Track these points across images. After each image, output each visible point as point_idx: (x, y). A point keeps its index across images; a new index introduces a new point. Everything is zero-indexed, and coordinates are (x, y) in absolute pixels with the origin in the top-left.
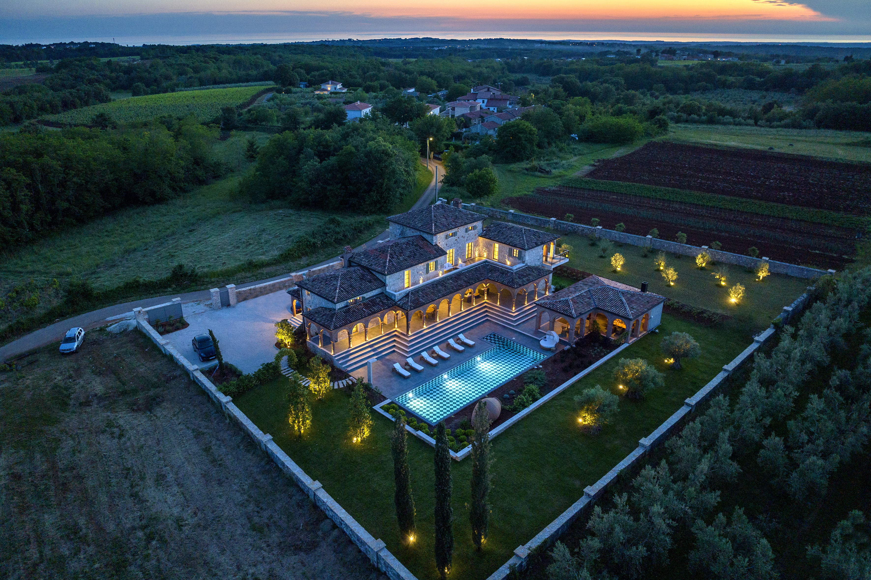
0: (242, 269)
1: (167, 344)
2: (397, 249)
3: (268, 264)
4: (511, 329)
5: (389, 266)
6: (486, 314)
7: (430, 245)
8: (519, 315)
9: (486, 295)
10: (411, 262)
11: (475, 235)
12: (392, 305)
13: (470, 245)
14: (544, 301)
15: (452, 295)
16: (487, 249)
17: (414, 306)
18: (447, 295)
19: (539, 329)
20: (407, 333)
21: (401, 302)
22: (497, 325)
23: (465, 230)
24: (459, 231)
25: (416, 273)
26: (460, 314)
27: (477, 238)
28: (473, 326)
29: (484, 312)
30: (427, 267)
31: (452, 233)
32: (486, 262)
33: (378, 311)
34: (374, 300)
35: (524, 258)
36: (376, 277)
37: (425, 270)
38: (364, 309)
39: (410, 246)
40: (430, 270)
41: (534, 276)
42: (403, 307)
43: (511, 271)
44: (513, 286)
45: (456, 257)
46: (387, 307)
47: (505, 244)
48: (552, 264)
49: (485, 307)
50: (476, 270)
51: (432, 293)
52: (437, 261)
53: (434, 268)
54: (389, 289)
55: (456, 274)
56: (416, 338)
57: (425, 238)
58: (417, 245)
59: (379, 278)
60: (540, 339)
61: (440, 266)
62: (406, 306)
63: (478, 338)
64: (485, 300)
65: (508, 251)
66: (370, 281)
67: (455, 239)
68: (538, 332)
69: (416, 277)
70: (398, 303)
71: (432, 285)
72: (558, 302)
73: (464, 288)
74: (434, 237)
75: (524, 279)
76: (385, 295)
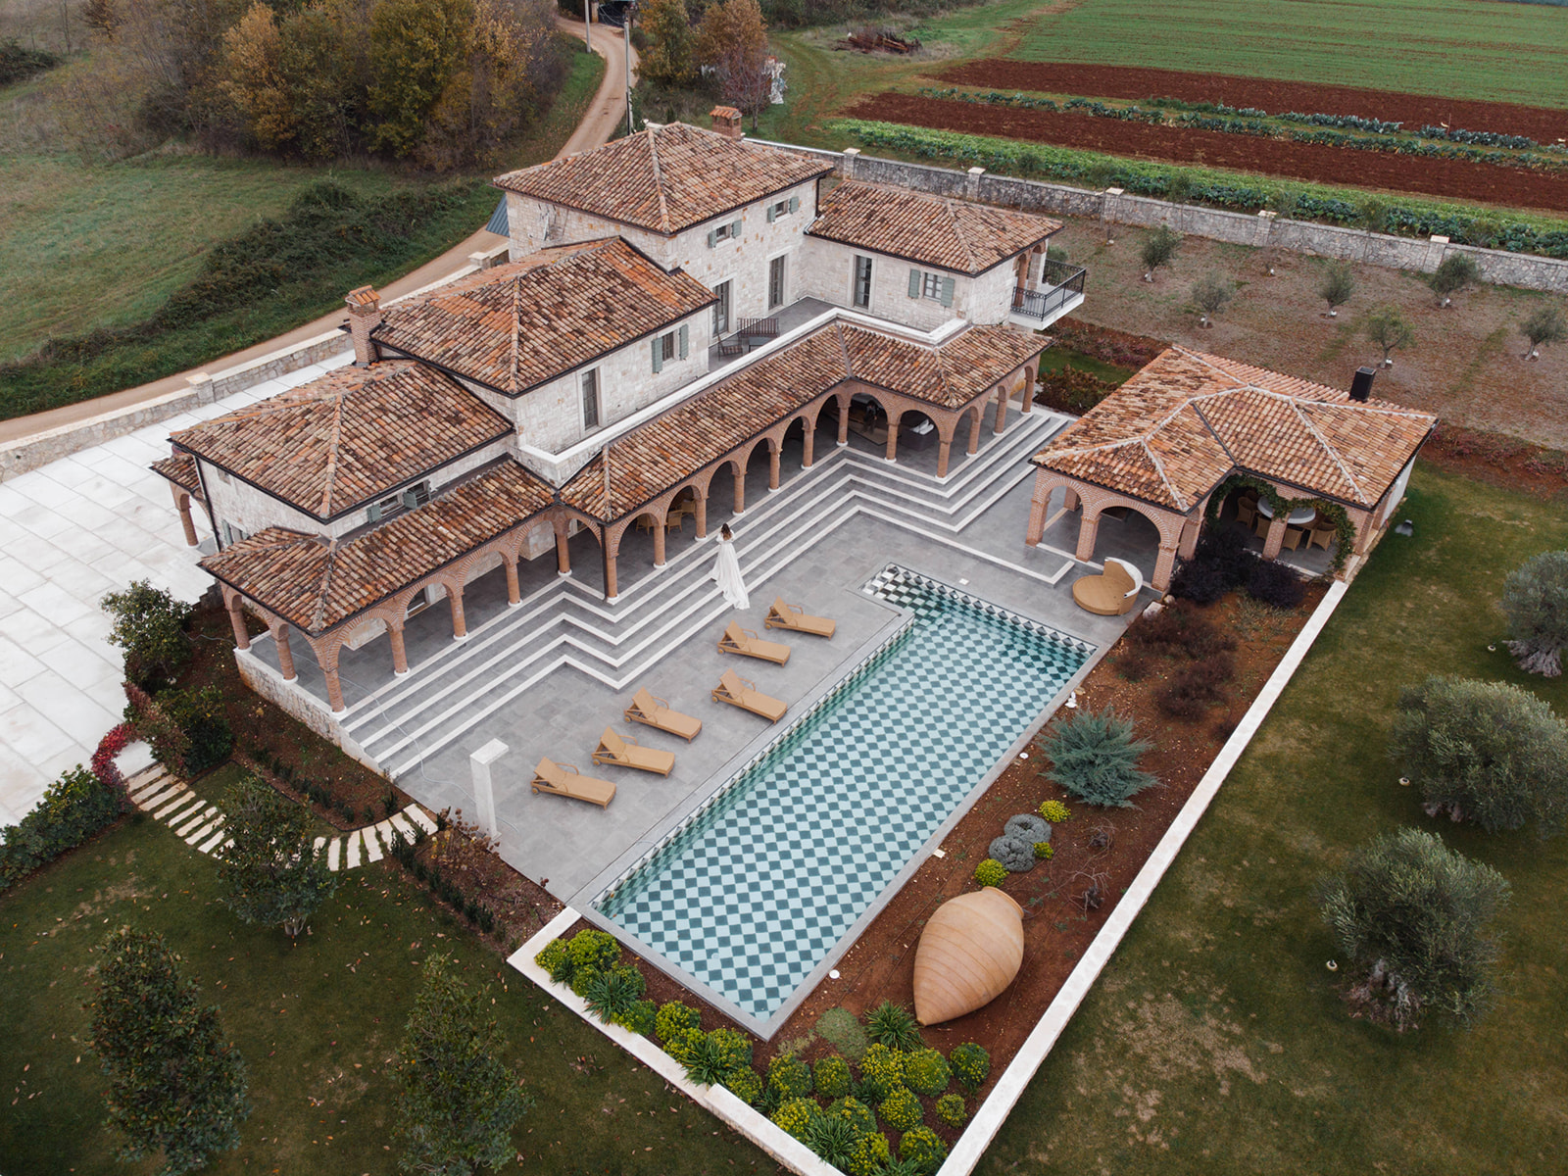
2: (543, 292)
4: (946, 546)
5: (522, 359)
6: (854, 493)
7: (657, 273)
8: (961, 492)
9: (843, 429)
10: (599, 338)
11: (795, 229)
12: (544, 503)
13: (777, 266)
14: (1060, 454)
15: (751, 446)
16: (831, 273)
17: (626, 501)
18: (735, 448)
19: (1040, 541)
20: (607, 594)
21: (578, 489)
22: (896, 533)
23: (765, 214)
24: (748, 217)
25: (619, 375)
26: (771, 504)
27: (801, 240)
28: (819, 542)
29: (846, 489)
30: (654, 353)
31: (724, 228)
32: (837, 318)
33: (496, 530)
34: (477, 487)
35: (963, 303)
36: (477, 401)
37: (650, 361)
38: (440, 528)
39: (587, 279)
40: (664, 359)
41: (1001, 363)
42: (588, 510)
43: (928, 348)
44: (946, 404)
45: (739, 306)
46: (528, 513)
47: (896, 255)
48: (1043, 316)
49: (846, 469)
50: (809, 348)
51: (682, 445)
52: (686, 326)
53: (676, 353)
54: (531, 443)
55: (752, 367)
56: (638, 610)
57: (638, 246)
58: (612, 275)
59: (489, 403)
60: (1053, 580)
61: (694, 344)
62: (598, 506)
63: (845, 587)
64: (843, 445)
65: (905, 279)
66: (456, 419)
67: (733, 248)
68: (1038, 552)
69: (619, 390)
70: (568, 491)
71: (676, 417)
72: (1111, 456)
73: (784, 417)
74: (670, 244)
75: (974, 374)
76: (515, 465)
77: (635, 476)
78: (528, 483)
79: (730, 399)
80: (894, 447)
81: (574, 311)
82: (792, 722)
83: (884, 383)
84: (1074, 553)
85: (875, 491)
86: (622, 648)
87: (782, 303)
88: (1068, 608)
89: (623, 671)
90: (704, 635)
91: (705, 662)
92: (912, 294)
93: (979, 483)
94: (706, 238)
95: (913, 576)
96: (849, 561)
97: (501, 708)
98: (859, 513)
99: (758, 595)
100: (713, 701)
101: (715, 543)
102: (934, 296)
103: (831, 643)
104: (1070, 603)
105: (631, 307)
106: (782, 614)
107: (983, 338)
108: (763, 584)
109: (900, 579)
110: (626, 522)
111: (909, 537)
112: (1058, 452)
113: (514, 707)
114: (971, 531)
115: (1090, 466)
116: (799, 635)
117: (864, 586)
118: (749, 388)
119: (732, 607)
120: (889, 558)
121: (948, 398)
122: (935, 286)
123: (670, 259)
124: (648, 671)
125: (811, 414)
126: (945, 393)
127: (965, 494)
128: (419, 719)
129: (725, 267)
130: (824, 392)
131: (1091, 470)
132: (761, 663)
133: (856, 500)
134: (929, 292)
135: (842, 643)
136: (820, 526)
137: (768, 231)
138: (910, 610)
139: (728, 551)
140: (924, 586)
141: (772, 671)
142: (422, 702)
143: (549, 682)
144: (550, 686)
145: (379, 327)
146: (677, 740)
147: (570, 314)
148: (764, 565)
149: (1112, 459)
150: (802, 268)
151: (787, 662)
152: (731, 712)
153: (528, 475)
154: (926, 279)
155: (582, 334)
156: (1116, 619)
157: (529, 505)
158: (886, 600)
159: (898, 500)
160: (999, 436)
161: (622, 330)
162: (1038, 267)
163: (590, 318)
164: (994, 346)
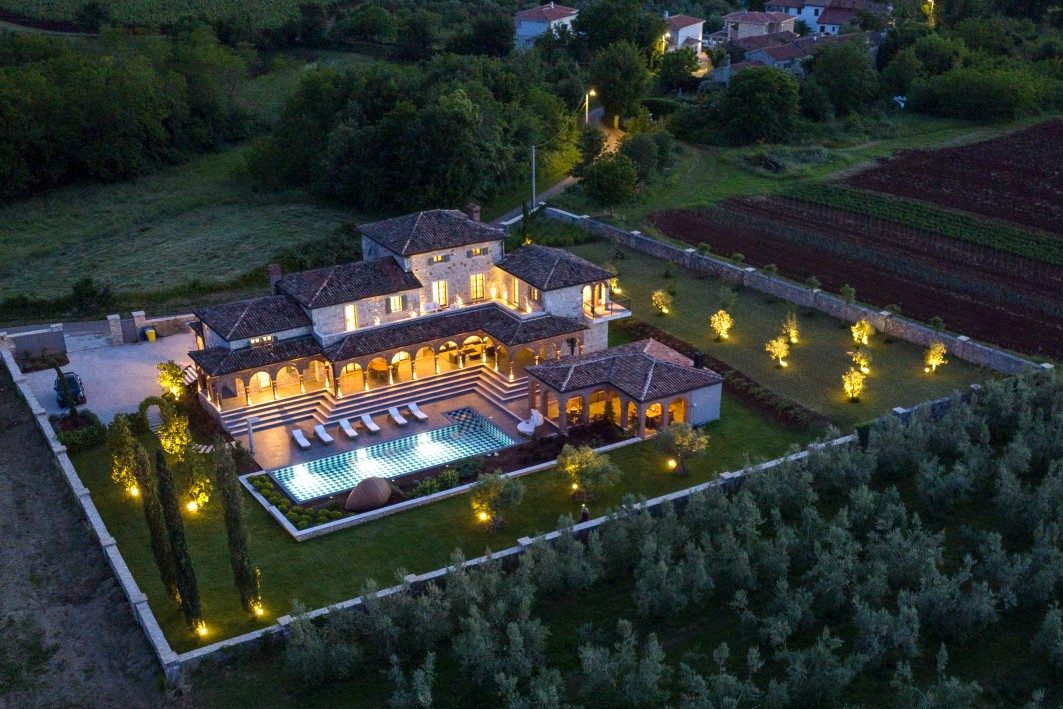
0: (179, 292)
1: (22, 381)
2: (343, 274)
3: (220, 289)
4: (496, 405)
6: (476, 382)
10: (357, 293)
11: (488, 263)
17: (344, 356)
24: (455, 254)
25: (367, 311)
27: (492, 268)
32: (494, 305)
33: (291, 358)
36: (302, 312)
37: (384, 308)
38: (271, 353)
39: (366, 271)
42: (328, 356)
43: (519, 321)
45: (451, 294)
46: (307, 354)
49: (479, 372)
52: (406, 296)
53: (401, 307)
54: (319, 330)
56: (347, 402)
57: (397, 261)
58: (379, 271)
61: (410, 304)
62: (332, 356)
64: (484, 363)
65: (528, 291)
66: (291, 317)
69: (367, 317)
70: (326, 350)
75: (532, 334)
76: (311, 338)
77: (354, 348)
92: (530, 298)
94: (427, 260)
105: (379, 284)
107: (551, 321)
123: (407, 267)
129: (441, 275)
133: (474, 385)
134: (536, 298)
137: (469, 262)
145: (280, 281)
153: (314, 342)
154: (534, 292)
155: (350, 291)
157: (309, 352)
161: (369, 292)
163: (358, 286)
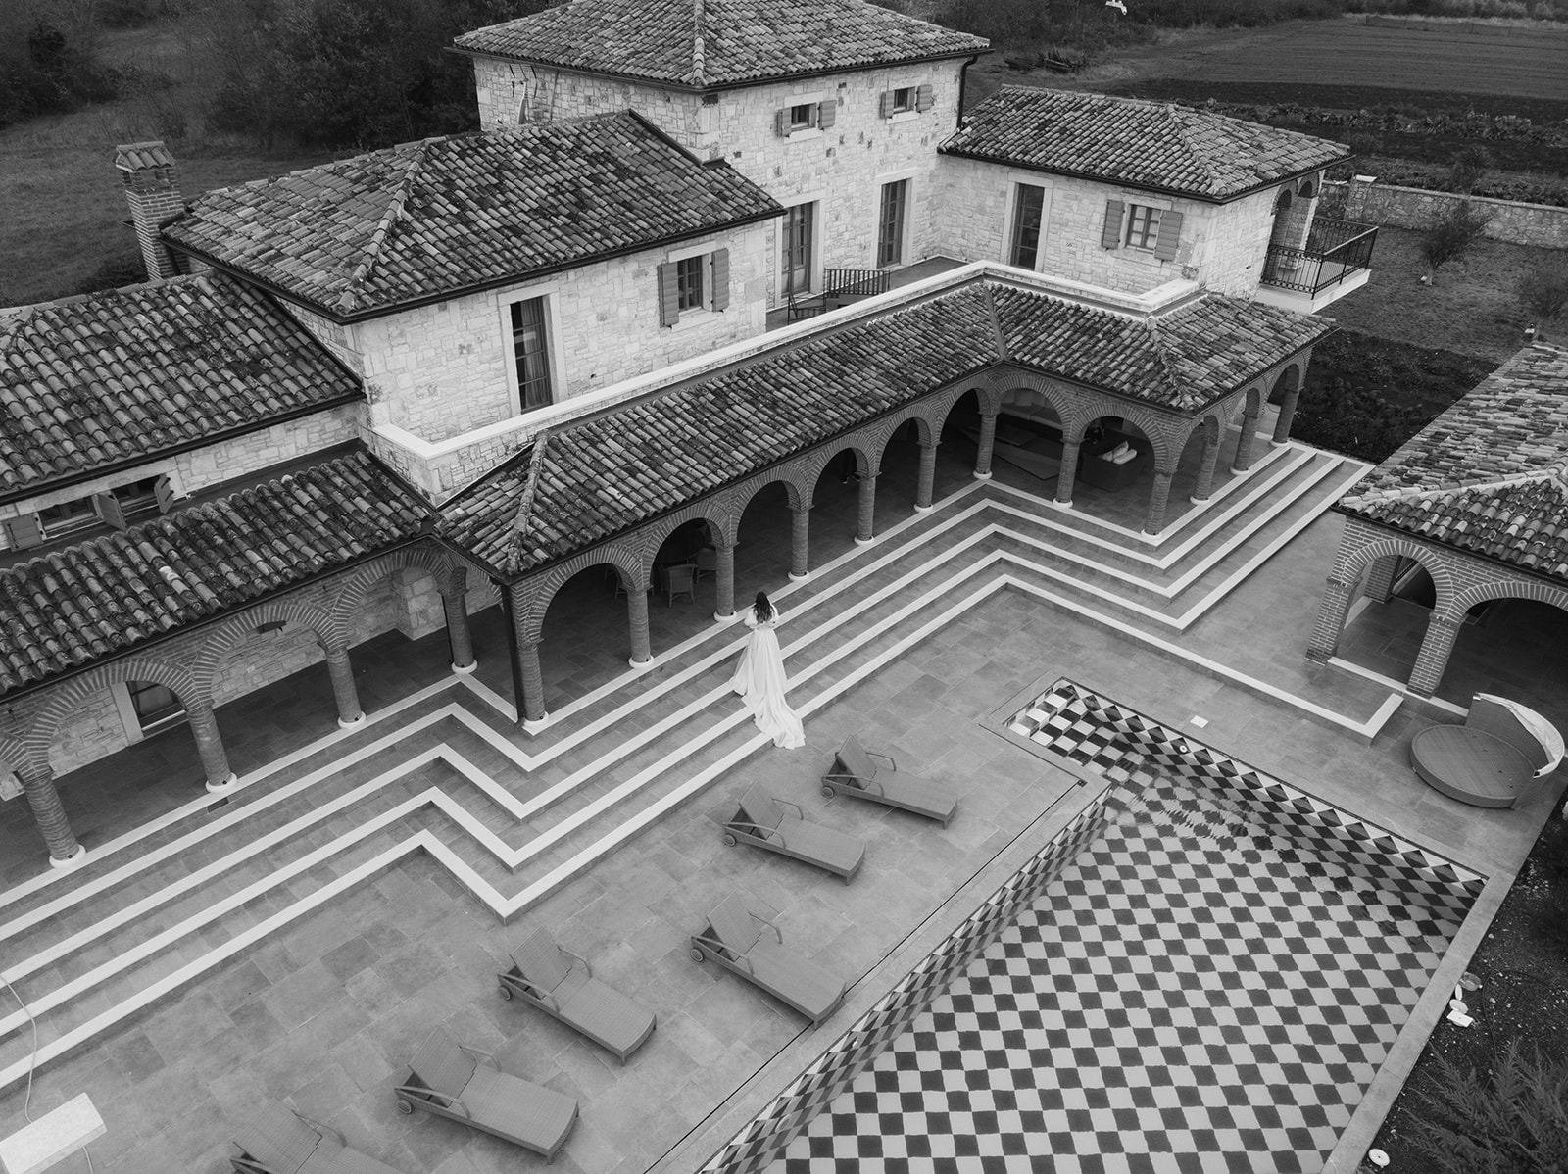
4: (1161, 652)
5: (384, 259)
6: (999, 554)
7: (683, 163)
8: (1185, 561)
9: (986, 452)
10: (547, 241)
11: (924, 141)
12: (397, 532)
13: (894, 194)
14: (1393, 495)
15: (822, 458)
16: (978, 216)
17: (555, 536)
18: (789, 457)
19: (1334, 653)
20: (523, 714)
21: (470, 511)
22: (1072, 625)
23: (876, 101)
24: (846, 100)
25: (592, 319)
26: (857, 564)
27: (933, 161)
28: (935, 634)
29: (985, 547)
30: (661, 289)
31: (807, 107)
32: (985, 275)
33: (277, 579)
34: (277, 496)
35: (1194, 253)
36: (305, 340)
37: (653, 302)
38: (167, 571)
39: (554, 159)
40: (682, 306)
41: (1259, 349)
42: (475, 550)
43: (1134, 318)
44: (1174, 403)
45: (827, 249)
46: (358, 549)
47: (1086, 176)
48: (1316, 290)
49: (987, 516)
50: (937, 314)
51: (690, 446)
52: (725, 252)
53: (707, 299)
54: (399, 422)
55: (836, 332)
56: (581, 746)
57: (656, 123)
58: (605, 157)
59: (325, 342)
60: (1371, 728)
61: (740, 288)
62: (497, 544)
63: (980, 718)
64: (984, 478)
65: (1098, 218)
66: (252, 367)
67: (822, 147)
68: (1332, 671)
69: (593, 346)
70: (448, 515)
71: (689, 398)
72: (1496, 502)
73: (883, 413)
74: (705, 114)
75: (1215, 360)
76: (365, 461)
77: (587, 491)
78: (380, 494)
79: (793, 377)
80: (1071, 481)
81: (514, 198)
82: (854, 1019)
83: (1062, 369)
84: (1404, 676)
85: (1036, 553)
86: (535, 824)
87: (899, 261)
88: (1406, 789)
89: (524, 876)
90: (704, 803)
91: (696, 863)
92: (1108, 244)
93: (1213, 549)
94: (771, 118)
95: (1104, 704)
96: (987, 670)
97: (260, 943)
98: (1007, 587)
99: (817, 725)
100: (695, 958)
101: (741, 629)
102: (1143, 245)
103: (949, 835)
104: (1408, 777)
105: (624, 204)
106: (856, 770)
107: (1224, 312)
108: (829, 705)
109: (1079, 709)
110: (557, 578)
111: (1095, 633)
112: (1387, 493)
113: (290, 940)
114: (1206, 630)
115: (1456, 520)
116: (885, 813)
117: (1013, 719)
118: (829, 363)
119: (771, 745)
120: (1061, 669)
121: (1175, 394)
122: (1147, 227)
123: (707, 140)
124: (577, 875)
125: (933, 414)
126: (1171, 385)
127: (1192, 565)
128: (68, 966)
129: (806, 178)
130: (957, 378)
131: (1462, 526)
132: (807, 871)
133: (1003, 567)
134: (1136, 239)
135: (969, 837)
136: (939, 606)
137: (877, 130)
138: (1097, 769)
139: (764, 645)
140: (1122, 724)
141: (823, 891)
142: (88, 924)
143: (381, 886)
144: (378, 895)
145: (180, 218)
146: (598, 1054)
147: (505, 204)
148: (835, 671)
149: (1499, 509)
150: (932, 207)
151: (857, 871)
152: (727, 989)
153: (385, 479)
154: (1132, 218)
155: (518, 233)
156: (1508, 816)
157: (364, 534)
158: (1053, 747)
159: (1074, 568)
160: (1242, 476)
161: (597, 235)
162: (1304, 220)
163: (541, 212)
164: (1244, 325)
